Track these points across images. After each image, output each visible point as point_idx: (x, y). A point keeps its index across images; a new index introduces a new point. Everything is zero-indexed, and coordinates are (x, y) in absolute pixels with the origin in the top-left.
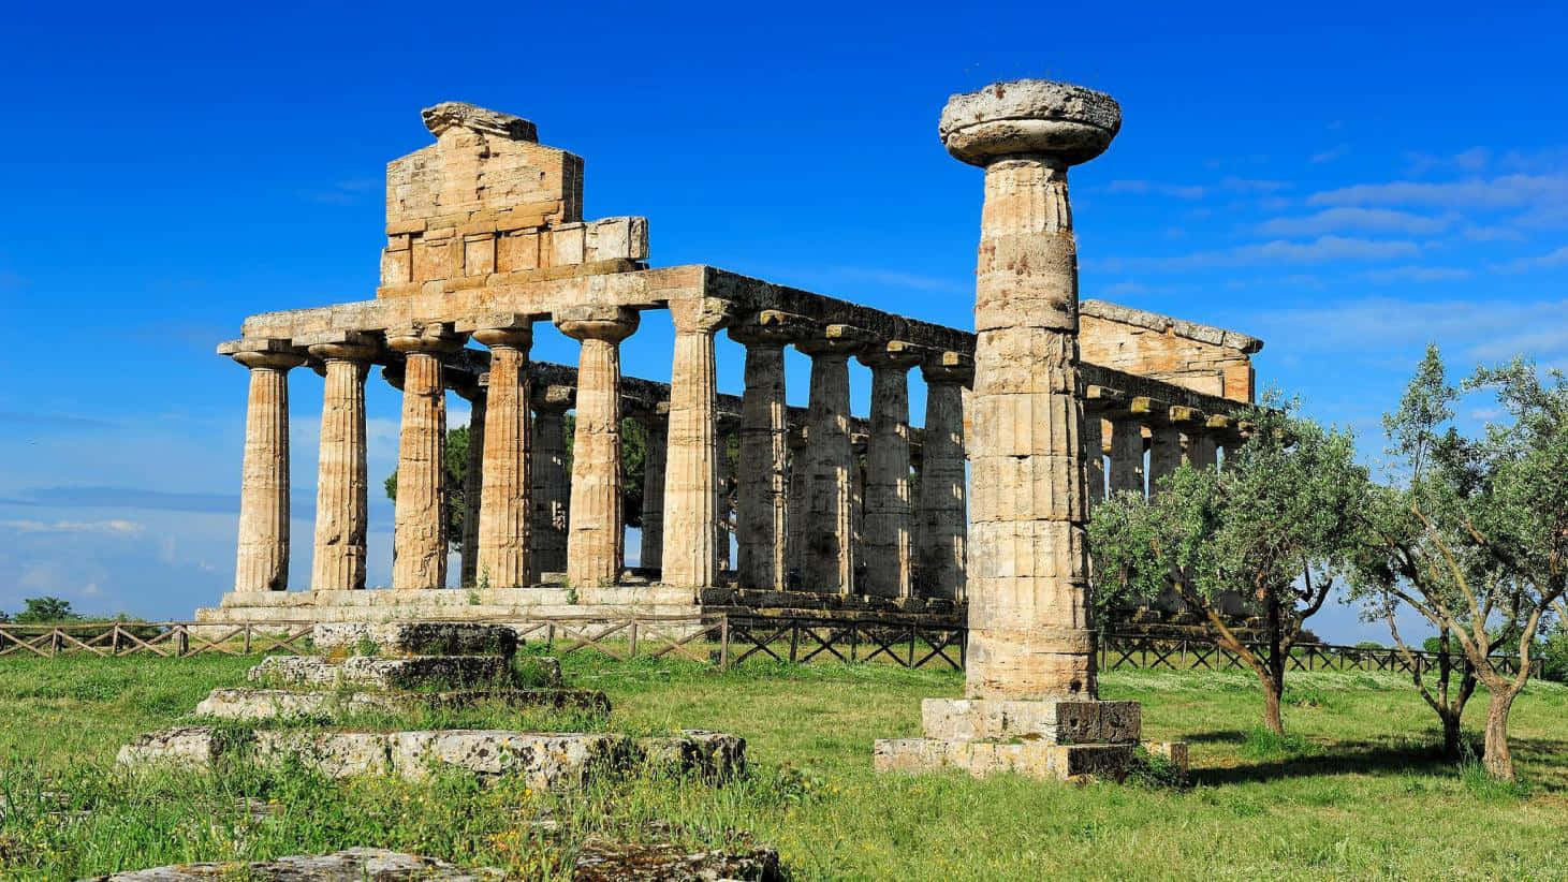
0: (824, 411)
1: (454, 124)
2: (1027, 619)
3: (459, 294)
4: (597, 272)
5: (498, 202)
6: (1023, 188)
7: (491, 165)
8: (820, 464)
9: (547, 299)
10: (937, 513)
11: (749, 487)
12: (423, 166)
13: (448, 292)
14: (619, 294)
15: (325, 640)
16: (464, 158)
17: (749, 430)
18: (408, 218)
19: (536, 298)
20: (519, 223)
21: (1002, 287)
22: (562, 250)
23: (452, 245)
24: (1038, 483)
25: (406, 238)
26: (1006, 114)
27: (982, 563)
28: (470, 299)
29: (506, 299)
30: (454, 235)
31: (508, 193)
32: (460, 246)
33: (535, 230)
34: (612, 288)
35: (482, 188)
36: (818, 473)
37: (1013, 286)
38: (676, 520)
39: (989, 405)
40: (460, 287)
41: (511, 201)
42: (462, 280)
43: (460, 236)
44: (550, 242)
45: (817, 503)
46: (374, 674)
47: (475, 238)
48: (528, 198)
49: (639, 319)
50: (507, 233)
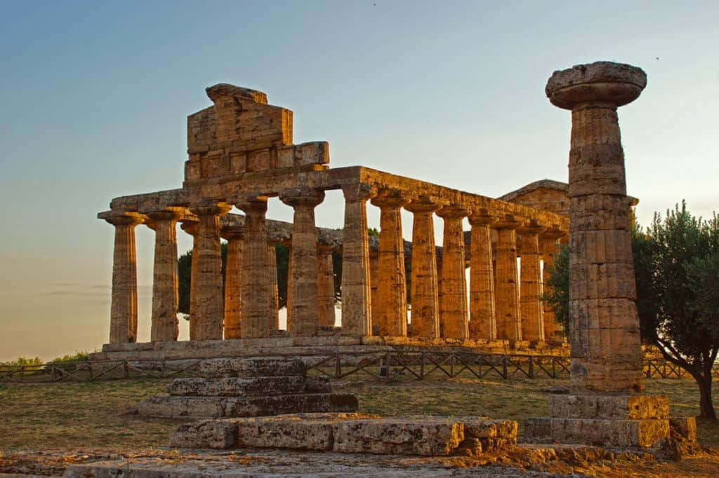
0: (421, 241)
1: (222, 95)
2: (607, 352)
3: (228, 184)
4: (302, 171)
5: (248, 136)
6: (595, 120)
7: (243, 117)
8: (420, 269)
9: (275, 186)
10: (479, 294)
11: (385, 282)
12: (206, 118)
13: (221, 183)
14: (314, 182)
15: (207, 369)
16: (228, 113)
17: (384, 252)
18: (199, 144)
19: (269, 185)
20: (260, 146)
21: (585, 173)
22: (283, 159)
23: (223, 158)
24: (610, 279)
25: (198, 156)
26: (588, 80)
27: (579, 322)
28: (234, 187)
29: (253, 186)
30: (225, 153)
31: (253, 131)
32: (228, 159)
33: (267, 150)
34: (311, 179)
35: (239, 128)
36: (418, 274)
37: (591, 172)
38: (348, 301)
39: (580, 236)
40: (229, 180)
41: (255, 134)
42: (230, 177)
43: (227, 154)
44: (276, 155)
45: (419, 289)
46: (238, 387)
47: (235, 154)
48: (264, 133)
49: (324, 194)
50: (253, 151)
